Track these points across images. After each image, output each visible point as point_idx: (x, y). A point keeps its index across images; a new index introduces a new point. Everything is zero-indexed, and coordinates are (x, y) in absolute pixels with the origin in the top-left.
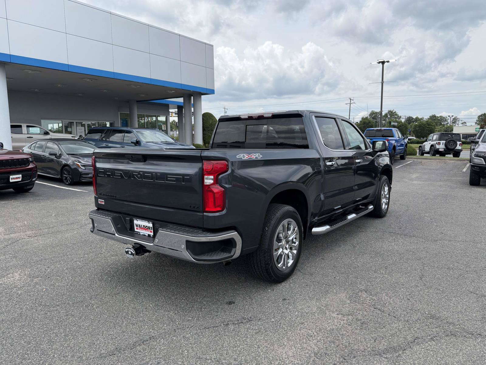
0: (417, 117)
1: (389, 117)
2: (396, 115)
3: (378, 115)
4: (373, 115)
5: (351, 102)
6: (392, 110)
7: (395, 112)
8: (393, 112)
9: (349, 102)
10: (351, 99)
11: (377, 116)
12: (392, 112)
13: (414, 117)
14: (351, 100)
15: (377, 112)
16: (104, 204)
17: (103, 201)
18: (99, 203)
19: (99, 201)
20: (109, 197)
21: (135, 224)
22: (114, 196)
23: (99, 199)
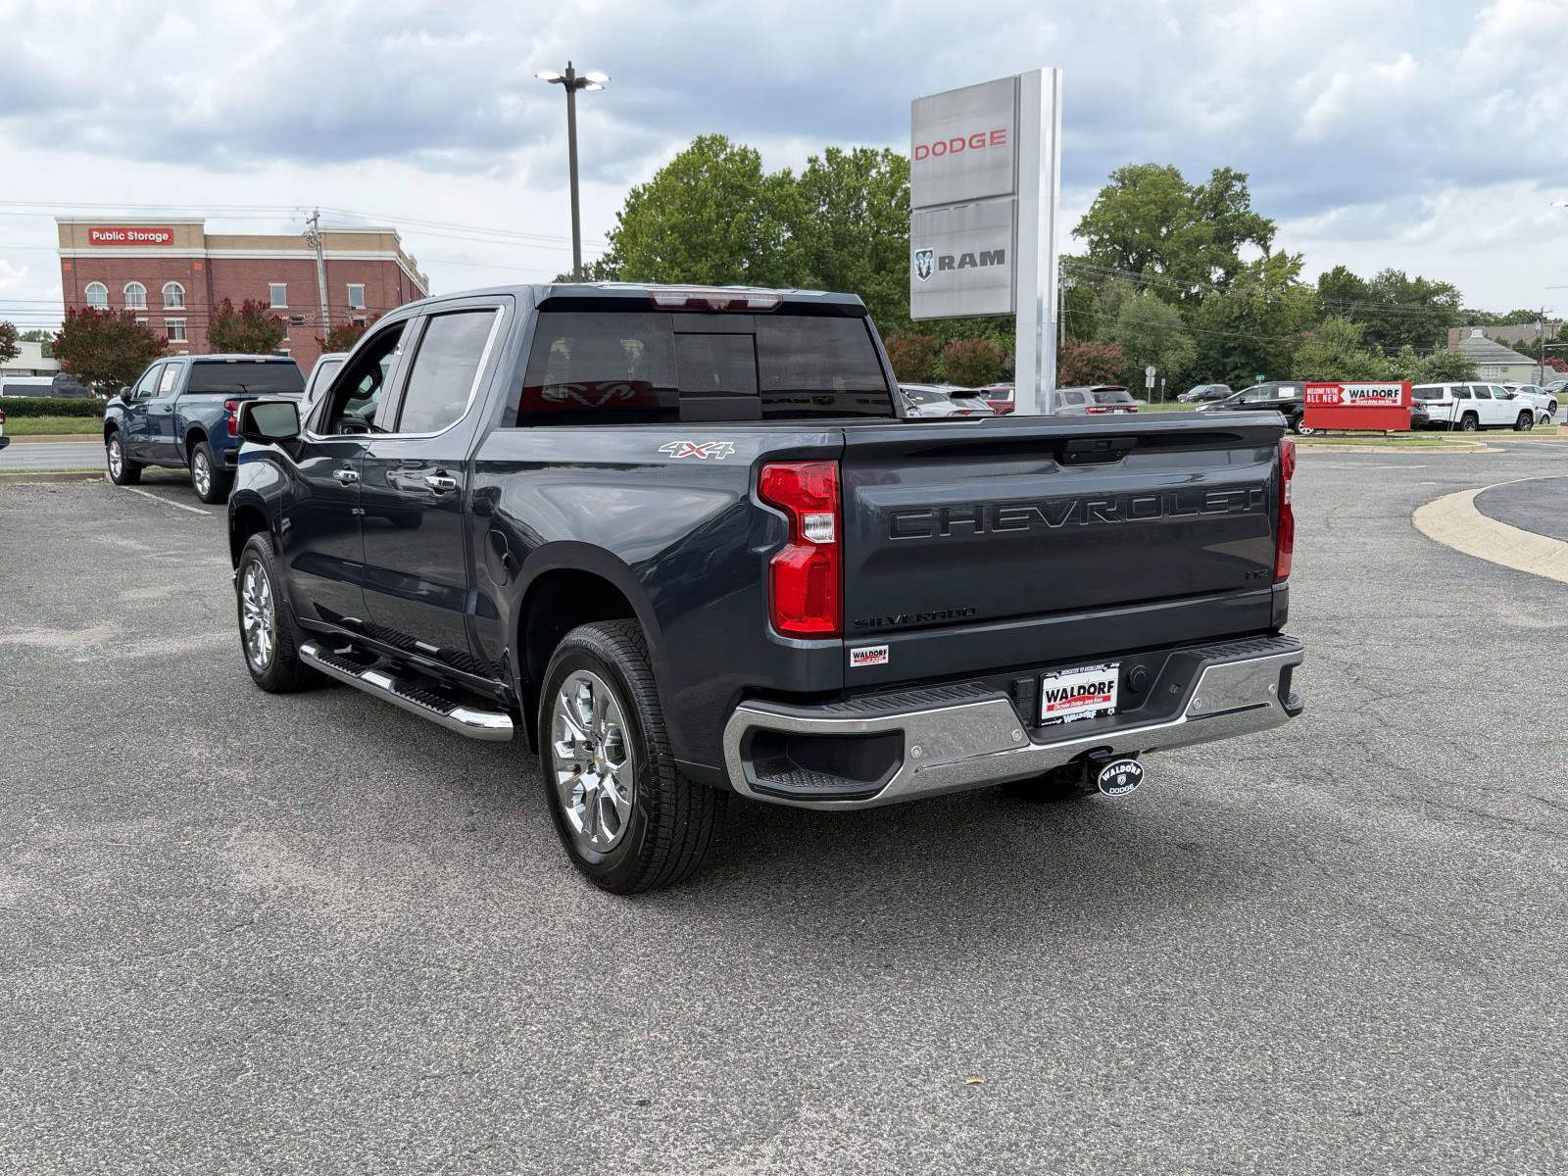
16: (886, 661)
17: (880, 653)
18: (853, 664)
19: (856, 656)
20: (930, 621)
21: (1047, 692)
22: (965, 613)
23: (852, 651)
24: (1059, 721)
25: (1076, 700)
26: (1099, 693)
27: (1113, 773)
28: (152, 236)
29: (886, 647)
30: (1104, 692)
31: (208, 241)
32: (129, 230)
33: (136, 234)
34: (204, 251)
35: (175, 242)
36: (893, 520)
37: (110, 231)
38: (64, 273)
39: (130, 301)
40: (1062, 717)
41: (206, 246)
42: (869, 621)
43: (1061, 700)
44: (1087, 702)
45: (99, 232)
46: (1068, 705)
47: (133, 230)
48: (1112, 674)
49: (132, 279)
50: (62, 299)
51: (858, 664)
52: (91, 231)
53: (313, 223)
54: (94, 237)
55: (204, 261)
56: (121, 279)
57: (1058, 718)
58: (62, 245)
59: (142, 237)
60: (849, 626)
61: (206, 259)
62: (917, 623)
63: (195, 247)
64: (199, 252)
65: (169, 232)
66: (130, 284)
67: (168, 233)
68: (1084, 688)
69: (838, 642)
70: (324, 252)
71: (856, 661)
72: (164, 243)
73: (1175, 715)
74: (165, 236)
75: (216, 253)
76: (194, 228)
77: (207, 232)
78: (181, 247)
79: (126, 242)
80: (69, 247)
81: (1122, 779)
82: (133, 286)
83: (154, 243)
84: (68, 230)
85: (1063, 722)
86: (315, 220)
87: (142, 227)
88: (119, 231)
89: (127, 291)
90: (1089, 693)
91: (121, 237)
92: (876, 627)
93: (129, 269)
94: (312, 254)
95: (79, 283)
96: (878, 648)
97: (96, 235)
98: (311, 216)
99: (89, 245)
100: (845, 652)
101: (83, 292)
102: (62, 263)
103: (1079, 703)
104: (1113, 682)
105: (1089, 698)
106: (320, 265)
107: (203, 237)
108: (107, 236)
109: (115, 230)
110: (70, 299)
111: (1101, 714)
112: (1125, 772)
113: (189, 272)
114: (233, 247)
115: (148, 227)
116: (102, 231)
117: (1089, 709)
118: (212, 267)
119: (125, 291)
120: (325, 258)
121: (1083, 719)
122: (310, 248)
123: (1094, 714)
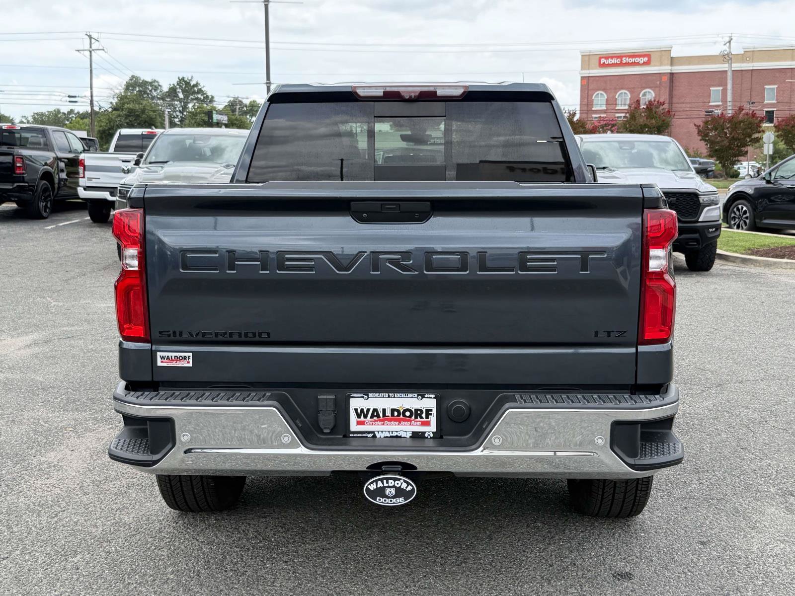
0: (254, 102)
1: (181, 96)
2: (200, 91)
3: (151, 91)
4: (134, 87)
5: (94, 47)
6: (187, 77)
7: (196, 85)
8: (192, 83)
9: (88, 47)
10: (90, 37)
11: (148, 94)
12: (187, 84)
13: (246, 102)
14: (93, 41)
15: (147, 82)
16: (190, 365)
17: (185, 358)
18: (159, 364)
19: (162, 358)
20: (227, 338)
21: (356, 410)
22: (260, 335)
23: (159, 354)
24: (370, 435)
25: (390, 420)
26: (416, 417)
27: (380, 484)
28: (637, 60)
29: (190, 354)
30: (421, 417)
31: (673, 61)
32: (623, 57)
33: (627, 59)
34: (670, 68)
35: (652, 63)
36: (184, 256)
37: (612, 58)
38: (582, 86)
39: (620, 103)
40: (373, 432)
41: (672, 64)
42: (171, 333)
43: (372, 417)
44: (403, 423)
45: (603, 60)
46: (382, 423)
47: (626, 56)
48: (429, 403)
49: (622, 89)
50: (579, 104)
51: (165, 365)
52: (600, 59)
53: (728, 44)
54: (602, 62)
55: (669, 75)
56: (615, 89)
57: (369, 432)
58: (583, 68)
59: (631, 60)
60: (155, 335)
61: (670, 73)
62: (214, 339)
63: (665, 65)
64: (666, 69)
65: (648, 55)
66: (597, 92)
67: (647, 57)
68: (398, 411)
69: (147, 346)
70: (733, 65)
71: (162, 362)
72: (645, 64)
73: (473, 447)
74: (646, 59)
75: (677, 69)
76: (665, 54)
77: (673, 55)
78: (655, 66)
79: (621, 65)
80: (586, 70)
81: (390, 492)
82: (622, 93)
83: (638, 64)
84: (587, 59)
85: (374, 436)
86: (730, 42)
87: (632, 54)
88: (617, 57)
89: (595, 97)
90: (404, 415)
91: (617, 61)
92: (178, 338)
93: (620, 82)
94: (724, 67)
95: (590, 92)
96: (183, 354)
97: (603, 61)
98: (727, 39)
99: (598, 68)
100: (152, 355)
101: (592, 97)
102: (581, 80)
103: (395, 423)
104: (431, 410)
105: (405, 421)
106: (729, 74)
107: (670, 58)
108: (610, 61)
109: (615, 57)
110: (584, 103)
111: (416, 436)
112: (394, 486)
113: (658, 83)
114: (689, 64)
115: (636, 54)
116: (607, 58)
117: (406, 430)
118: (674, 78)
119: (617, 97)
120: (733, 69)
121: (397, 437)
122: (724, 62)
123: (409, 435)
